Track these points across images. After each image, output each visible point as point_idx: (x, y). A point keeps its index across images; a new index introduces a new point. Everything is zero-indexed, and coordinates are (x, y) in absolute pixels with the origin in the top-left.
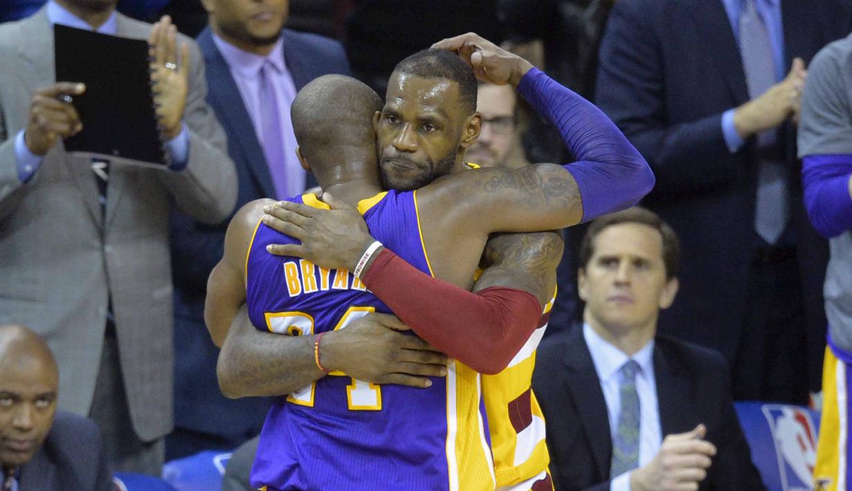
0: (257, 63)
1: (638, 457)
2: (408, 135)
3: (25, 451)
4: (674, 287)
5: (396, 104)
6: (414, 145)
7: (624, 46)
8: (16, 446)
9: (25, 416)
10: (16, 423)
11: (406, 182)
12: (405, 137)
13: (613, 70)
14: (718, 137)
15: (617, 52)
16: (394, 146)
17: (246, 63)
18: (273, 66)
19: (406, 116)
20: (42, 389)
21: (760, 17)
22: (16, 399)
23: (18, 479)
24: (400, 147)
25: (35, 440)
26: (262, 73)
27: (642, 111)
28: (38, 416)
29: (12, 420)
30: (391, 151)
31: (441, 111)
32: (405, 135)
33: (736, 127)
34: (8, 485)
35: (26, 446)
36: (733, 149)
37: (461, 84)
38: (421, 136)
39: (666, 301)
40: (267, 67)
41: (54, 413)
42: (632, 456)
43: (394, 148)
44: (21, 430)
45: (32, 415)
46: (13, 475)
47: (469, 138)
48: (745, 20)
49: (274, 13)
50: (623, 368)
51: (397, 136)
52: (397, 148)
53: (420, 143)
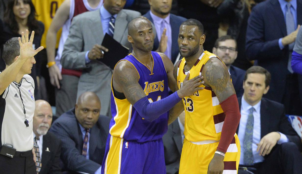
0: (161, 20)
1: (252, 134)
2: (186, 41)
3: (90, 125)
4: (268, 88)
5: (182, 33)
6: (187, 43)
7: (253, 19)
8: (87, 123)
9: (90, 115)
10: (88, 117)
11: (186, 54)
12: (185, 42)
13: (251, 26)
14: (277, 45)
15: (252, 21)
16: (182, 44)
17: (158, 20)
18: (166, 22)
19: (184, 36)
20: (95, 108)
21: (291, 13)
22: (88, 110)
23: (90, 133)
24: (183, 44)
25: (93, 122)
26: (162, 23)
27: (258, 37)
28: (94, 115)
29: (87, 116)
30: (181, 45)
31: (194, 34)
32: (185, 41)
33: (282, 43)
34: (87, 134)
35: (90, 123)
36: (281, 49)
37: (199, 27)
38: (189, 41)
39: (266, 92)
40: (164, 22)
41: (99, 115)
42: (251, 133)
43: (182, 45)
44: (89, 118)
45: (92, 115)
46: (89, 132)
47: (202, 42)
48: (287, 13)
49: (168, 7)
50: (250, 109)
51: (183, 41)
52: (183, 45)
53: (189, 43)
